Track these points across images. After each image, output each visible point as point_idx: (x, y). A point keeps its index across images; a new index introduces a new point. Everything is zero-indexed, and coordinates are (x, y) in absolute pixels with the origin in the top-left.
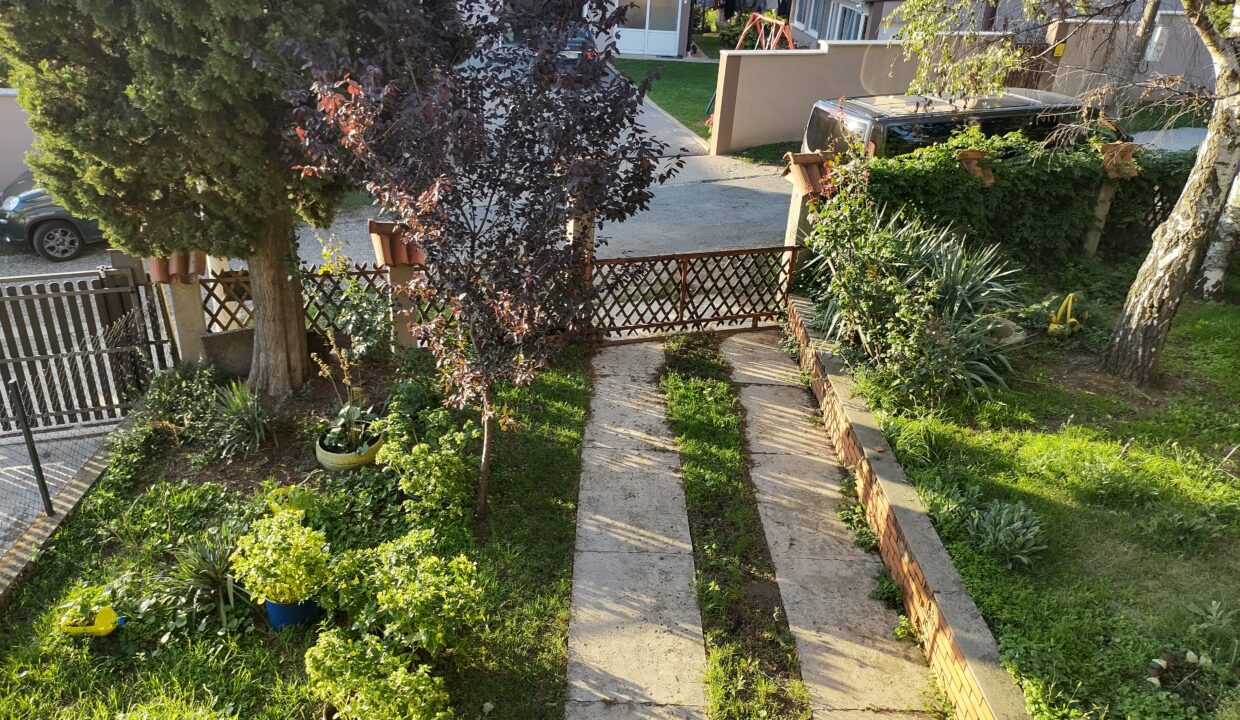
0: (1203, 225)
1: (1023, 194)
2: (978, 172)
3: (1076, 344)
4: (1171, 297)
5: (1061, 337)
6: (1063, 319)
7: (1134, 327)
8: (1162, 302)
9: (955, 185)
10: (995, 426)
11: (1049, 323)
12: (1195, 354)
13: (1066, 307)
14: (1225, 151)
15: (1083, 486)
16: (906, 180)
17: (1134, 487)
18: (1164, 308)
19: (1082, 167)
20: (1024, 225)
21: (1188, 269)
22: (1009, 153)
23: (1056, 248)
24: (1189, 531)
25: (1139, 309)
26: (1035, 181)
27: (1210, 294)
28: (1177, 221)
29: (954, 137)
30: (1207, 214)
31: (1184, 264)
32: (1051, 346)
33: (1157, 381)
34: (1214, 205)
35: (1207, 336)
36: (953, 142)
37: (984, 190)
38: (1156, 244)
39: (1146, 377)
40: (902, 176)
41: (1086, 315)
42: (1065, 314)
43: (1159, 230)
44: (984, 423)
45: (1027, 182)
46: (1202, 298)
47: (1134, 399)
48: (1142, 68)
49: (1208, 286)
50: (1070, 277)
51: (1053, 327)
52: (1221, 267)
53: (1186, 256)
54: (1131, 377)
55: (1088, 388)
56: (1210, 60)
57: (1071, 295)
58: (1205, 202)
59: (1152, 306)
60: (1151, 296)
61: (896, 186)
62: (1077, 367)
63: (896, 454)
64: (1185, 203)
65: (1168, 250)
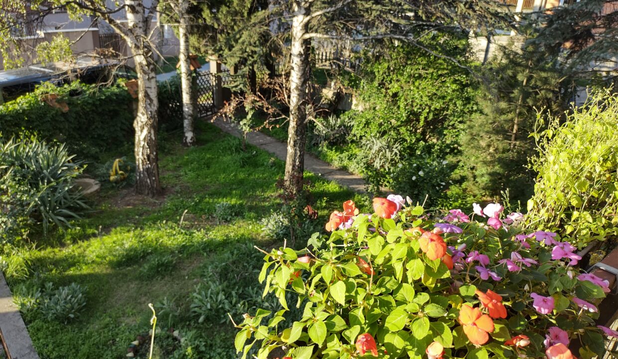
0: (151, 117)
1: (90, 113)
2: (58, 106)
3: (124, 183)
4: (151, 152)
5: (116, 182)
6: (117, 173)
7: (142, 170)
8: (148, 156)
9: (45, 114)
10: (74, 241)
11: (109, 176)
12: (182, 173)
13: (116, 167)
14: (147, 82)
15: (115, 259)
16: (11, 116)
17: (140, 252)
18: (151, 159)
19: (116, 94)
20: (97, 127)
21: (154, 138)
22: (73, 93)
23: (117, 136)
24: (163, 265)
25: (141, 161)
26: (94, 104)
27: (190, 143)
28: (140, 117)
29: (37, 88)
30: (151, 112)
31: (150, 137)
32: (113, 187)
33: (161, 192)
34: (152, 107)
35: (186, 164)
36: (37, 92)
37: (63, 114)
38: (136, 129)
39: (155, 191)
40: (8, 115)
41: (129, 168)
42: (116, 170)
43: (135, 122)
44: (69, 242)
45: (89, 106)
46: (188, 146)
47: (150, 204)
48: (165, 42)
49: (189, 140)
50: (126, 149)
51: (112, 178)
52: (191, 131)
53: (149, 133)
54: (148, 194)
55: (129, 205)
56: (125, 41)
57: (117, 160)
58: (148, 106)
59: (145, 159)
60: (143, 154)
61: (6, 121)
62: (126, 195)
63: (6, 279)
64: (141, 109)
65: (142, 131)
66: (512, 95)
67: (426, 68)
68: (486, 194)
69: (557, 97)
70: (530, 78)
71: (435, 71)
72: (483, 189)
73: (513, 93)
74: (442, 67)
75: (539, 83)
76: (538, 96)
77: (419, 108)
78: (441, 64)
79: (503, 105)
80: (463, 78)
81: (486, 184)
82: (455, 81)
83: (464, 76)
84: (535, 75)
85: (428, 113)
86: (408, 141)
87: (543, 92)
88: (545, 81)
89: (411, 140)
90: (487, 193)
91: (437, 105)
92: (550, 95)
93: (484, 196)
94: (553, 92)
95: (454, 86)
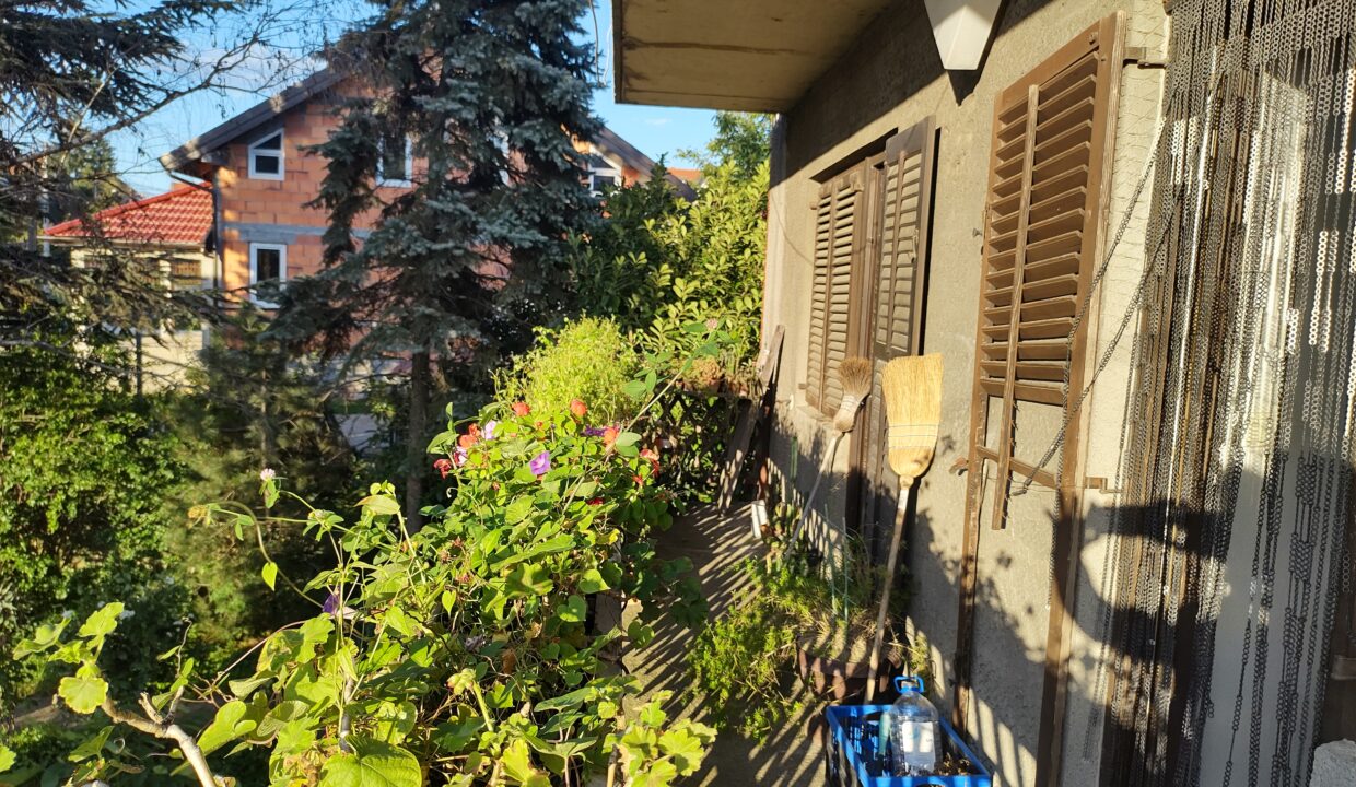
66: (248, 436)
67: (38, 409)
68: (243, 635)
69: (324, 429)
70: (270, 402)
71: (61, 412)
72: (238, 625)
73: (249, 431)
74: (77, 402)
75: (289, 408)
76: (293, 431)
77: (40, 499)
78: (75, 396)
79: (237, 455)
80: (132, 420)
81: (241, 613)
82: (112, 429)
83: (133, 416)
84: (279, 396)
85: (64, 504)
86: (30, 576)
87: (299, 422)
88: (300, 403)
89: (36, 573)
90: (246, 632)
91: (84, 483)
92: (313, 427)
93: (241, 639)
94: (316, 420)
95: (117, 438)
